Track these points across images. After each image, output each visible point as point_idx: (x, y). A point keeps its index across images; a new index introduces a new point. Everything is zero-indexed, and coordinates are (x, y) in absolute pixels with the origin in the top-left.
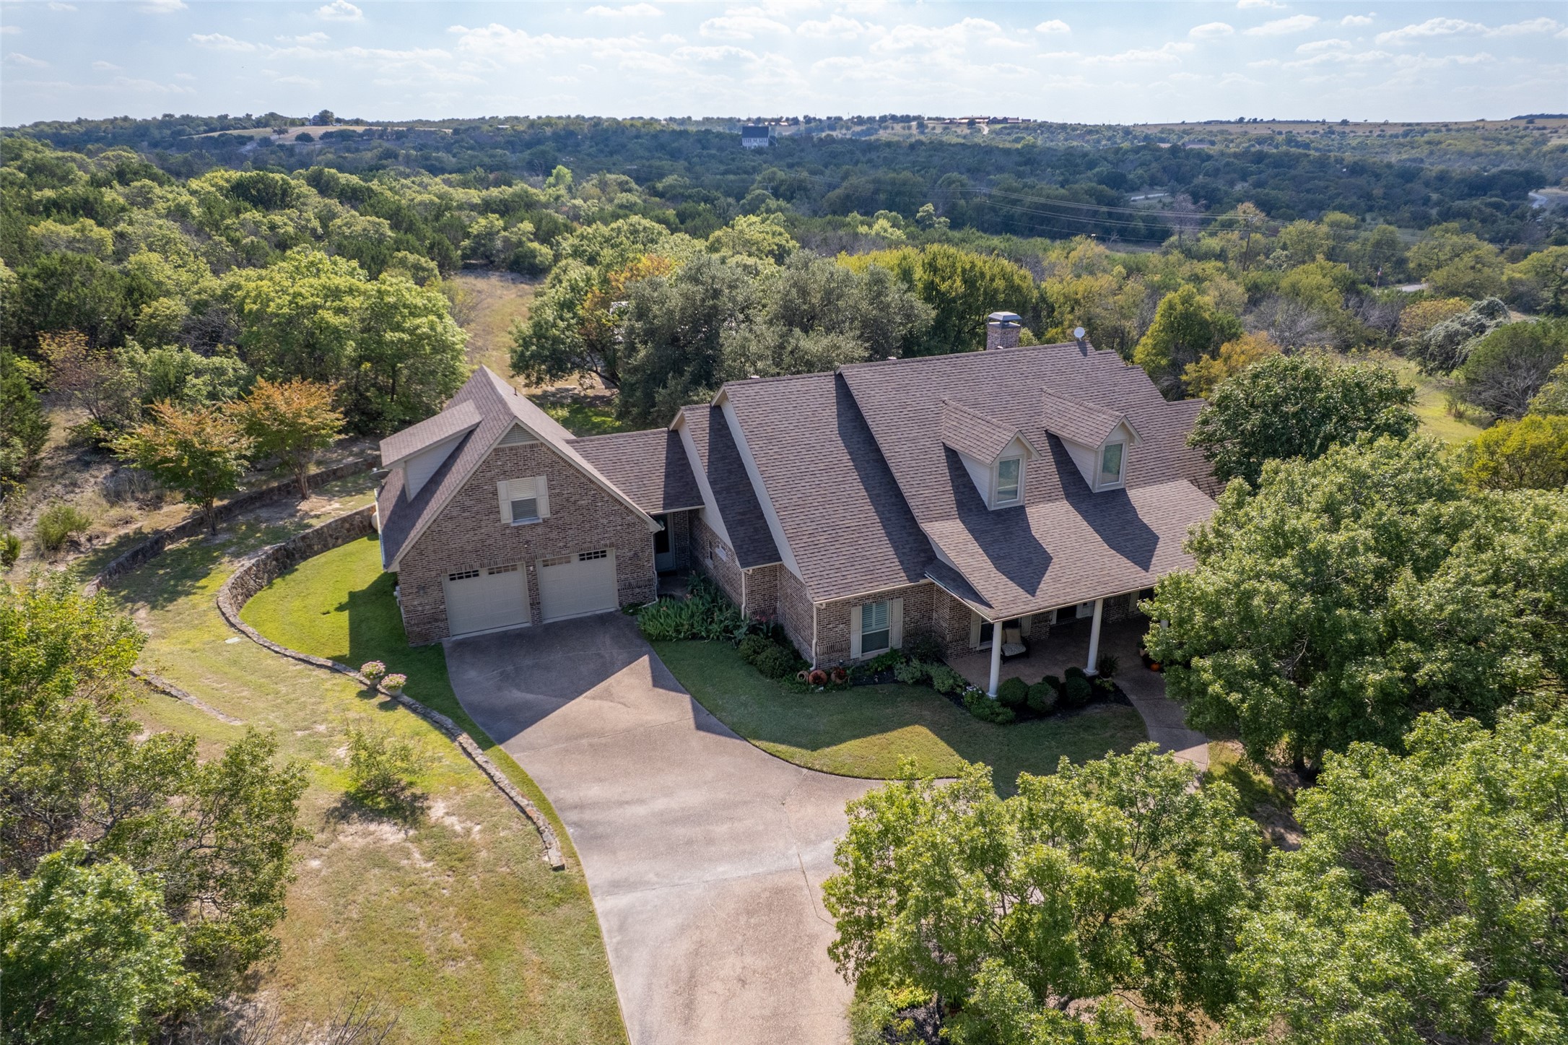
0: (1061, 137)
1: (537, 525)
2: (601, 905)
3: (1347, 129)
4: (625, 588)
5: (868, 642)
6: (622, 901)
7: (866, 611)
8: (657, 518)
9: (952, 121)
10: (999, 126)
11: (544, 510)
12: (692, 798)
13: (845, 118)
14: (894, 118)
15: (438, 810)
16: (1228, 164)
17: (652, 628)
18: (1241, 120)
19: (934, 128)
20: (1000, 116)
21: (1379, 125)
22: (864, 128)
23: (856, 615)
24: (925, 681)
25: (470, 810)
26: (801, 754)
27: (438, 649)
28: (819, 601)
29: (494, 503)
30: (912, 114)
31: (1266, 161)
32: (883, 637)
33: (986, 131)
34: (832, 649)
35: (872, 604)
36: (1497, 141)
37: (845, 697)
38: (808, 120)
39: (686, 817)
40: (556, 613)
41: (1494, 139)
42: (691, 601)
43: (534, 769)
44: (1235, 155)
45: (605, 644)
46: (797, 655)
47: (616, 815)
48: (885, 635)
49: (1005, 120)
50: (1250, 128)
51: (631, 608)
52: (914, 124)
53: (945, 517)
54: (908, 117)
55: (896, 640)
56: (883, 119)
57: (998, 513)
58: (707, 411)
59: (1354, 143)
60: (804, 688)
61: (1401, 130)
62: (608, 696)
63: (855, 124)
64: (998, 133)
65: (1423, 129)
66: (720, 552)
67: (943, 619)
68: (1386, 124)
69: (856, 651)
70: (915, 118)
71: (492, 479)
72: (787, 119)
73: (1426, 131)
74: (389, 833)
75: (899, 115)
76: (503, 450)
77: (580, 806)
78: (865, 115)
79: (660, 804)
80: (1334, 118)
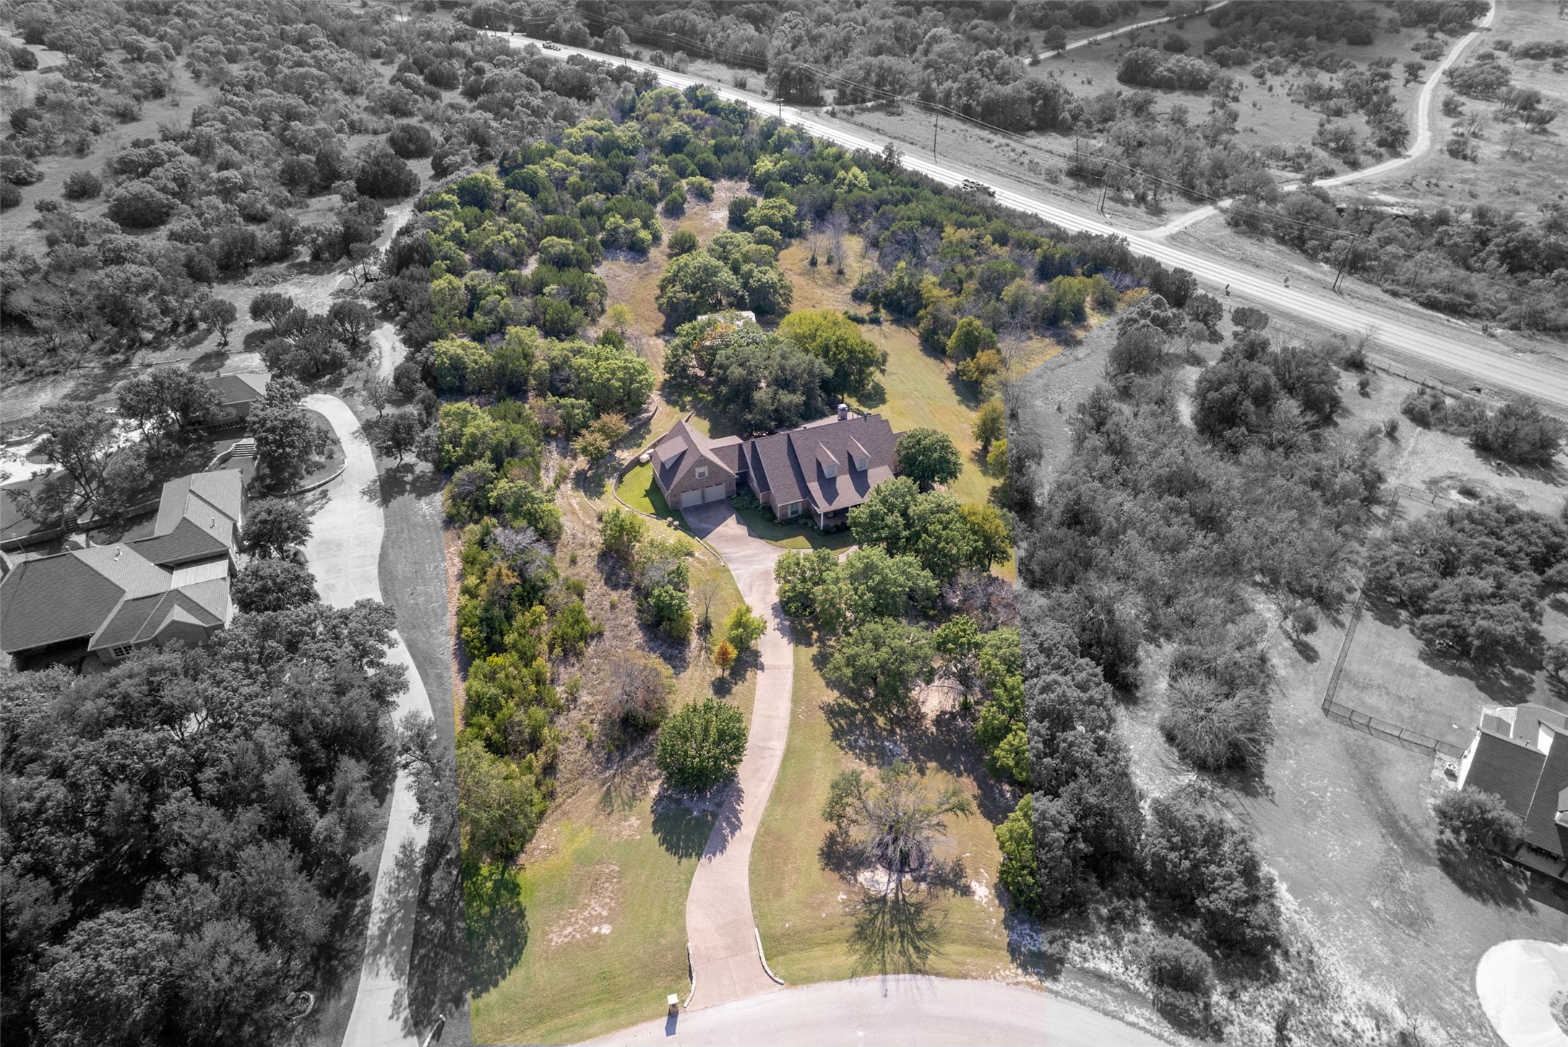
1: (705, 478)
2: (733, 573)
4: (728, 493)
5: (792, 515)
6: (737, 572)
7: (792, 506)
8: (737, 475)
11: (707, 474)
15: (698, 555)
17: (736, 506)
23: (790, 507)
24: (804, 525)
25: (703, 555)
26: (773, 542)
27: (678, 510)
28: (780, 503)
29: (694, 474)
32: (796, 514)
34: (783, 515)
35: (794, 505)
37: (786, 528)
39: (748, 556)
40: (709, 500)
42: (746, 499)
43: (713, 545)
45: (724, 511)
46: (774, 516)
47: (733, 555)
48: (797, 511)
51: (729, 497)
53: (814, 482)
57: (828, 480)
58: (750, 444)
60: (776, 526)
62: (727, 526)
66: (754, 486)
67: (811, 512)
69: (789, 516)
77: (725, 554)
79: (742, 553)
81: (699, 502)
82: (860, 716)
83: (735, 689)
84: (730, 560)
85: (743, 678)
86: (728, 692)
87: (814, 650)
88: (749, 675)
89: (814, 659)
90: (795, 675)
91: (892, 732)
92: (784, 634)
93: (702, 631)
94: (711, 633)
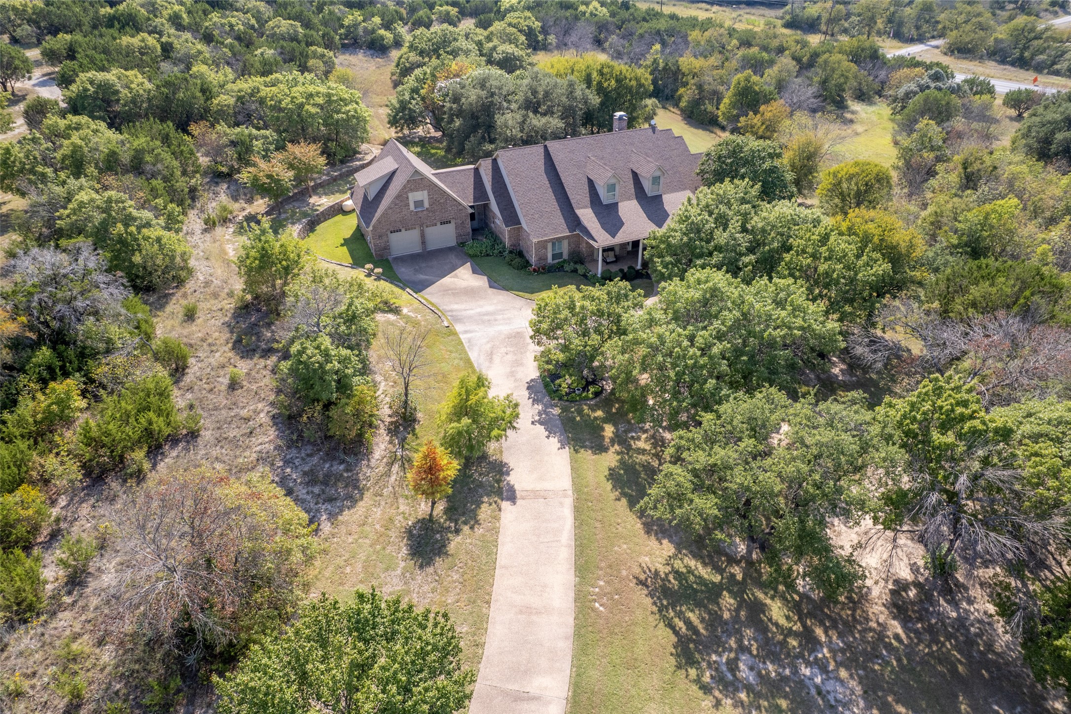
1: (424, 210)
2: (462, 336)
4: (459, 236)
5: (554, 257)
6: (469, 335)
7: (554, 244)
8: (471, 207)
11: (426, 204)
12: (490, 308)
15: (405, 311)
17: (471, 252)
23: (550, 246)
24: (575, 271)
25: (416, 311)
26: (527, 295)
27: (387, 260)
28: (535, 240)
29: (407, 202)
32: (560, 255)
34: (540, 259)
35: (556, 242)
37: (545, 277)
39: (487, 314)
40: (431, 247)
42: (486, 242)
43: (434, 300)
45: (452, 258)
46: (528, 262)
47: (464, 313)
48: (561, 253)
51: (462, 244)
53: (585, 207)
55: (565, 256)
57: (607, 205)
58: (491, 161)
60: (530, 274)
62: (456, 276)
66: (497, 221)
67: (583, 248)
69: (550, 260)
71: (406, 192)
74: (391, 317)
76: (411, 181)
77: (451, 311)
79: (479, 310)
81: (418, 249)
82: (728, 601)
83: (455, 543)
84: (458, 320)
85: (473, 520)
86: (440, 549)
87: (611, 459)
88: (485, 511)
89: (613, 476)
90: (578, 510)
91: (809, 640)
92: (551, 431)
93: (397, 427)
94: (414, 430)
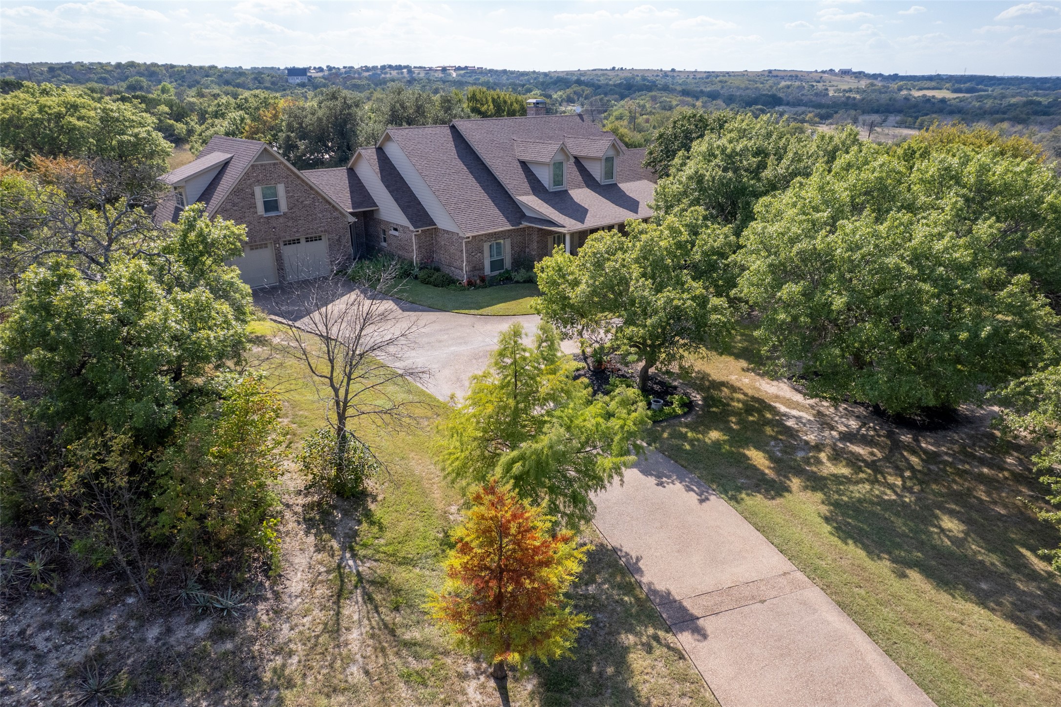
0: (505, 77)
1: (280, 216)
3: (675, 74)
4: (335, 260)
5: (495, 265)
7: (490, 244)
8: (351, 214)
9: (431, 69)
10: (462, 72)
11: (284, 207)
13: (356, 67)
14: (390, 67)
15: (275, 340)
16: (611, 90)
18: (614, 68)
19: (419, 74)
20: (463, 66)
21: (693, 72)
22: (370, 73)
23: (485, 246)
28: (468, 235)
29: (253, 201)
30: (403, 64)
31: (633, 89)
32: (501, 263)
33: (454, 75)
34: (475, 269)
35: (494, 243)
36: (756, 82)
38: (330, 68)
40: (293, 276)
41: (754, 81)
44: (615, 85)
46: (453, 278)
48: (502, 261)
49: (466, 68)
50: (619, 73)
51: (339, 273)
52: (405, 71)
54: (400, 66)
55: (508, 264)
56: (383, 67)
57: (554, 192)
58: (374, 150)
59: (680, 82)
60: (461, 288)
61: (704, 75)
63: (364, 71)
64: (463, 76)
65: (716, 75)
66: (392, 233)
67: (533, 250)
68: (696, 72)
69: (487, 271)
70: (405, 67)
71: (250, 185)
72: (315, 68)
73: (718, 76)
75: (394, 64)
76: (257, 166)
78: (370, 65)
80: (667, 68)
81: (272, 282)
93: (325, 514)
94: (368, 514)
